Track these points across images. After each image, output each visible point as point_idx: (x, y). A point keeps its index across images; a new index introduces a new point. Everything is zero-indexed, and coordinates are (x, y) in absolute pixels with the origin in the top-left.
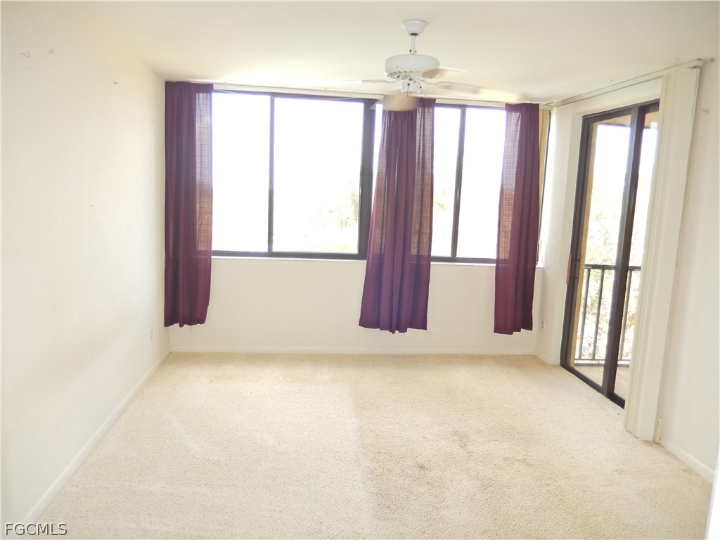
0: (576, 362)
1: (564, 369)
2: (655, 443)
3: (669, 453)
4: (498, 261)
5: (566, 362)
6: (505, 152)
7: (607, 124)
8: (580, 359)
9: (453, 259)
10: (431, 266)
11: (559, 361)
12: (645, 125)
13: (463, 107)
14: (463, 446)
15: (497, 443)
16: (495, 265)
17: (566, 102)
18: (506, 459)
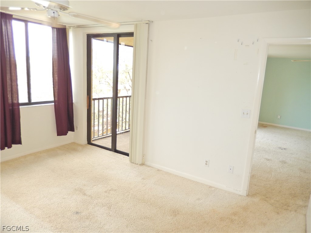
0: (93, 139)
1: (90, 145)
2: (143, 164)
3: (149, 166)
4: (54, 102)
5: (89, 142)
6: (53, 48)
7: (97, 39)
8: (94, 138)
9: (30, 103)
10: (20, 109)
11: (87, 142)
12: (120, 43)
13: (26, 21)
14: (85, 194)
15: (96, 186)
16: (53, 104)
17: (79, 27)
18: (106, 192)
